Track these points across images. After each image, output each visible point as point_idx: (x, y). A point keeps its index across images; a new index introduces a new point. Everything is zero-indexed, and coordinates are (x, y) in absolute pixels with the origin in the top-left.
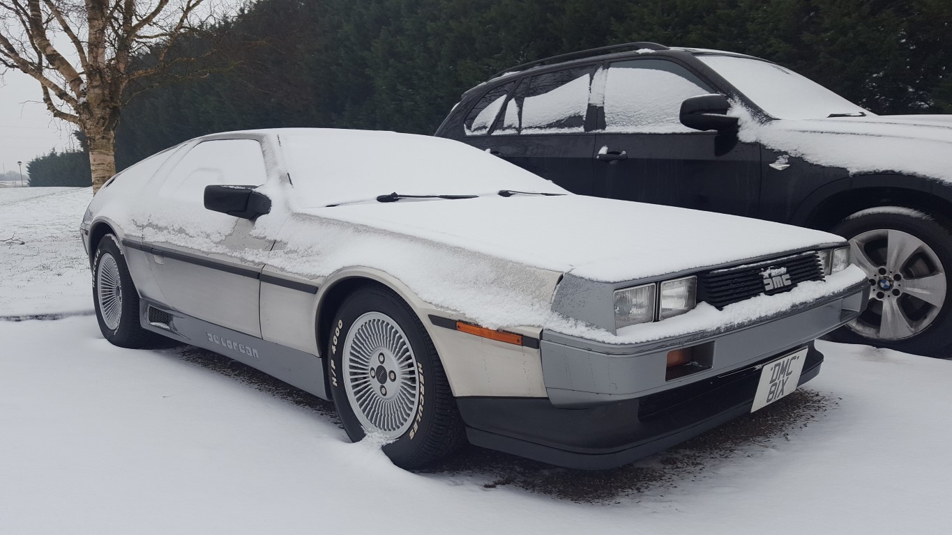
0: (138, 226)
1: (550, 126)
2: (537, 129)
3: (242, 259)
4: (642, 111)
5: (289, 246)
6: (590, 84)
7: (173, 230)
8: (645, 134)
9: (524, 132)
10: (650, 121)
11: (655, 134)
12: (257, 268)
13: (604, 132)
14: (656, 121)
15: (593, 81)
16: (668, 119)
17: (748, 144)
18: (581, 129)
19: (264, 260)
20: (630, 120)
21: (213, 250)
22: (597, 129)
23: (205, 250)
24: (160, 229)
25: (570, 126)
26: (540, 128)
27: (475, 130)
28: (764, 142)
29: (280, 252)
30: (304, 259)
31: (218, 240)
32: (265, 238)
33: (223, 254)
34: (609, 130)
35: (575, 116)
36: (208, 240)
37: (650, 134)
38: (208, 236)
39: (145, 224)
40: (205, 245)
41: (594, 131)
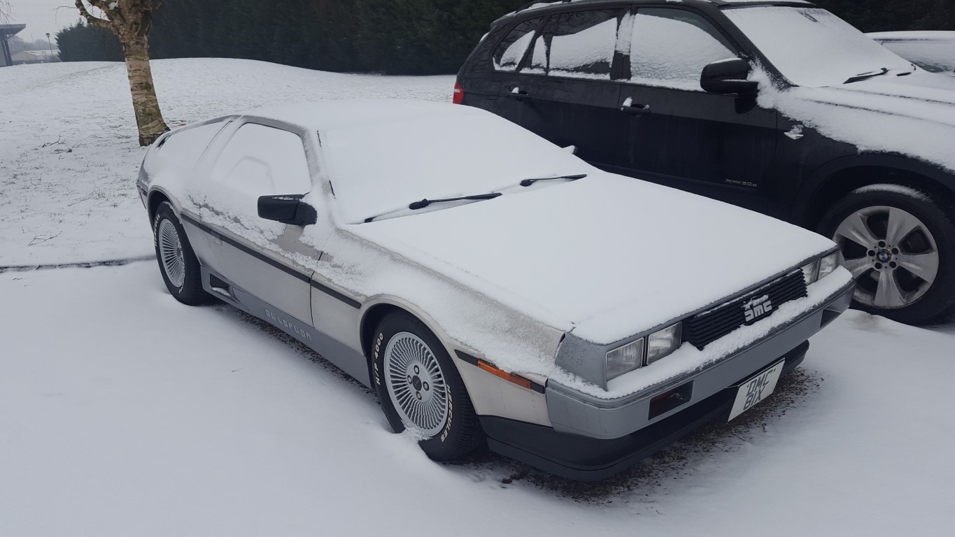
0: (194, 204)
1: (577, 70)
2: (564, 71)
3: (294, 262)
4: (666, 64)
5: (335, 261)
6: (618, 29)
7: (229, 217)
8: (669, 89)
9: (551, 73)
10: (674, 75)
11: (678, 90)
12: (308, 274)
13: (629, 82)
14: (680, 77)
15: (620, 26)
16: (691, 75)
17: (766, 109)
18: (607, 77)
19: (313, 267)
20: (654, 73)
21: (267, 247)
22: (622, 78)
23: (260, 245)
24: (217, 213)
25: (597, 72)
26: (568, 70)
27: (504, 65)
28: (781, 109)
29: (327, 264)
30: (349, 276)
31: (271, 238)
32: (313, 247)
33: (277, 252)
34: (635, 80)
35: (601, 62)
36: (261, 236)
37: (673, 89)
38: (262, 232)
39: (202, 204)
40: (259, 240)
41: (620, 80)
